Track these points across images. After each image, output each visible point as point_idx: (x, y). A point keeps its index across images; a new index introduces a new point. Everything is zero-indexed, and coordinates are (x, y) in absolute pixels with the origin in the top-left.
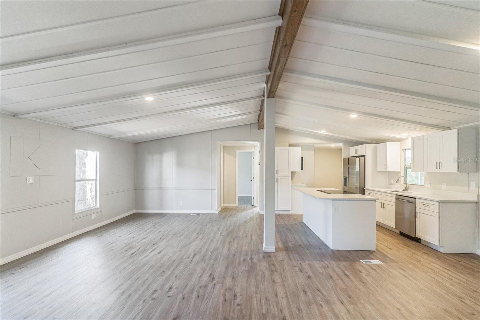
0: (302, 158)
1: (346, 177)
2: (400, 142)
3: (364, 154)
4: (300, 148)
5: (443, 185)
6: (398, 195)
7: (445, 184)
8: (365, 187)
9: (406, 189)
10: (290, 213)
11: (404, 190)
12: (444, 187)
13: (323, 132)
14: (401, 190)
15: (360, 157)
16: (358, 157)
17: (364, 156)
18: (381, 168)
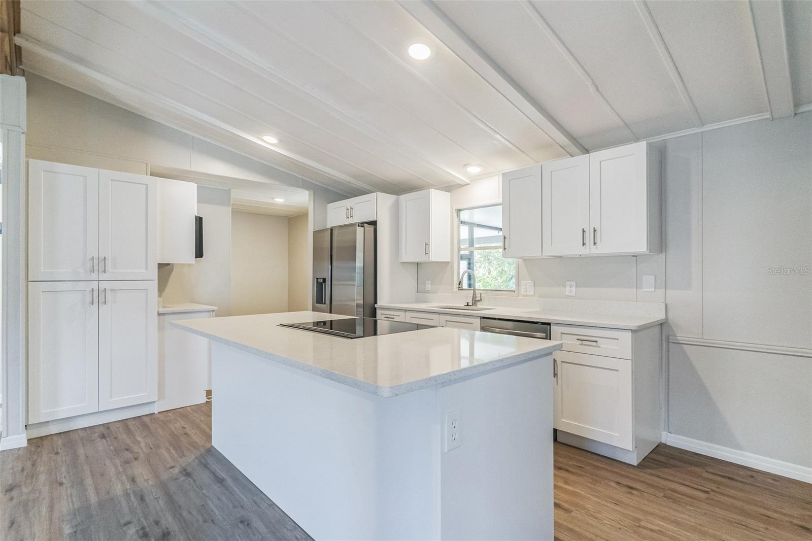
0: (199, 221)
1: (324, 280)
2: (449, 193)
3: (376, 219)
4: (194, 186)
5: (568, 288)
6: (484, 318)
7: (574, 283)
8: (376, 303)
9: (475, 302)
10: (156, 409)
11: (468, 305)
12: (570, 289)
13: (269, 141)
14: (462, 305)
15: (365, 225)
16: (362, 225)
17: (374, 223)
18: (409, 255)
